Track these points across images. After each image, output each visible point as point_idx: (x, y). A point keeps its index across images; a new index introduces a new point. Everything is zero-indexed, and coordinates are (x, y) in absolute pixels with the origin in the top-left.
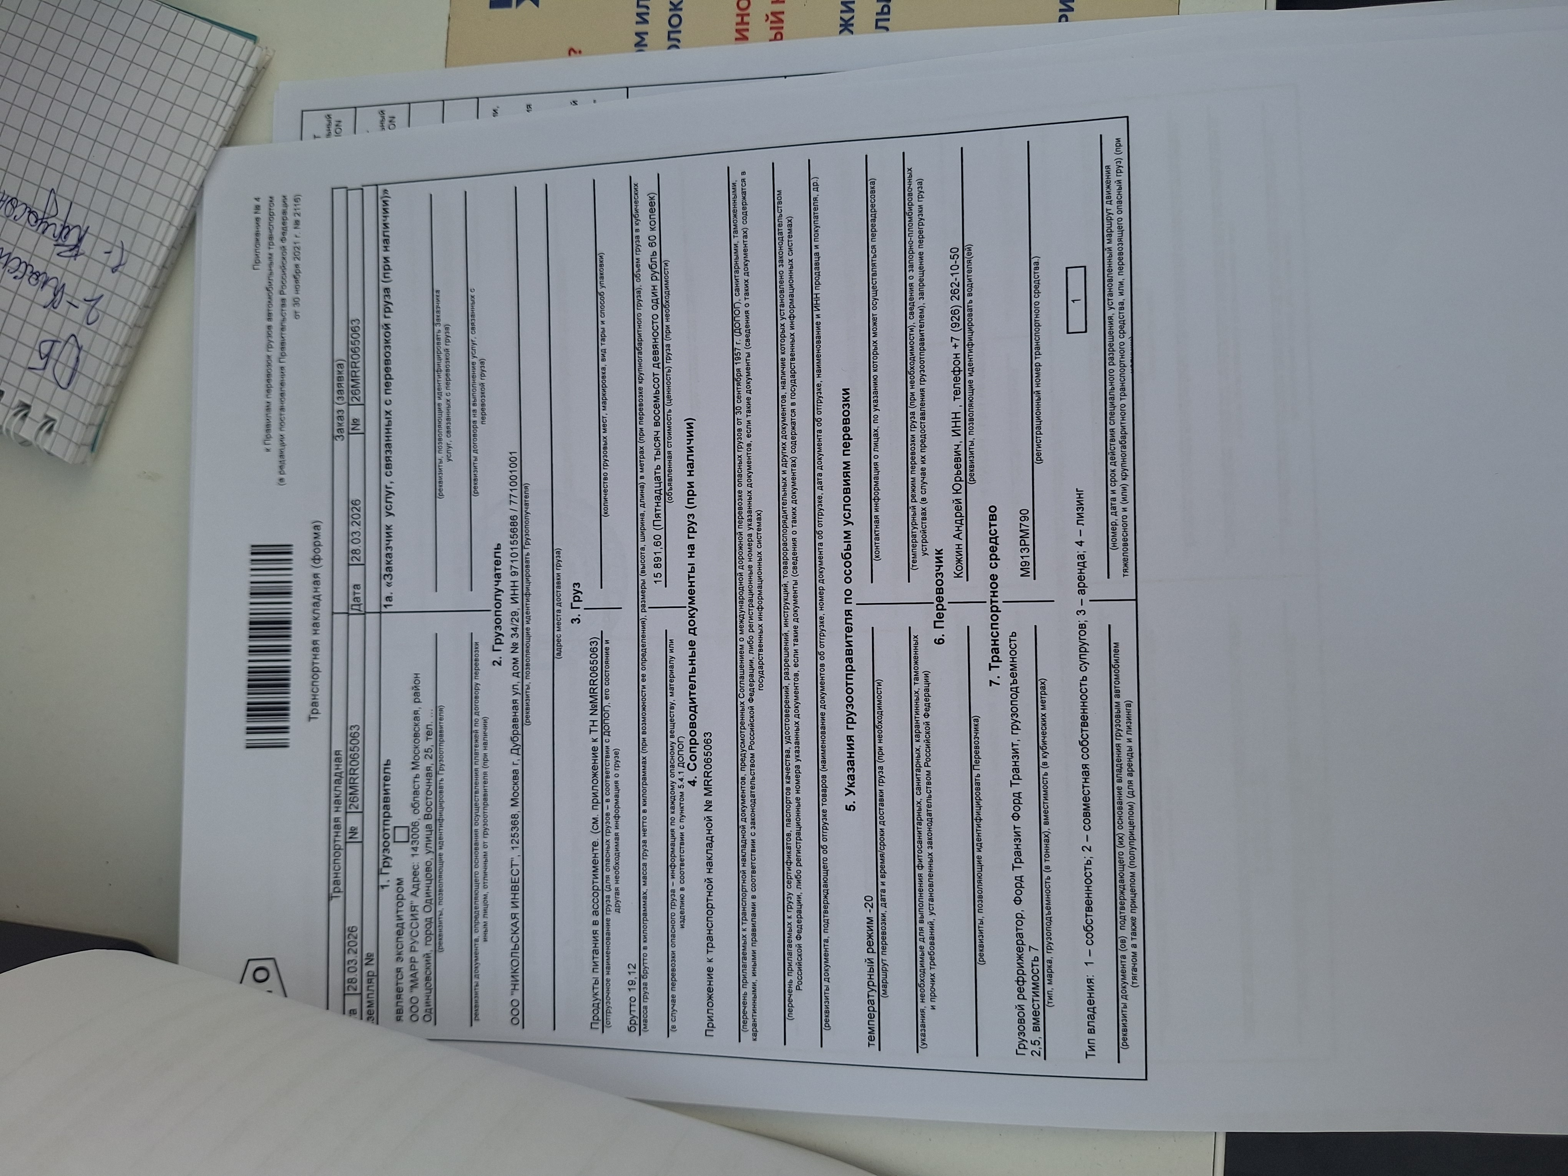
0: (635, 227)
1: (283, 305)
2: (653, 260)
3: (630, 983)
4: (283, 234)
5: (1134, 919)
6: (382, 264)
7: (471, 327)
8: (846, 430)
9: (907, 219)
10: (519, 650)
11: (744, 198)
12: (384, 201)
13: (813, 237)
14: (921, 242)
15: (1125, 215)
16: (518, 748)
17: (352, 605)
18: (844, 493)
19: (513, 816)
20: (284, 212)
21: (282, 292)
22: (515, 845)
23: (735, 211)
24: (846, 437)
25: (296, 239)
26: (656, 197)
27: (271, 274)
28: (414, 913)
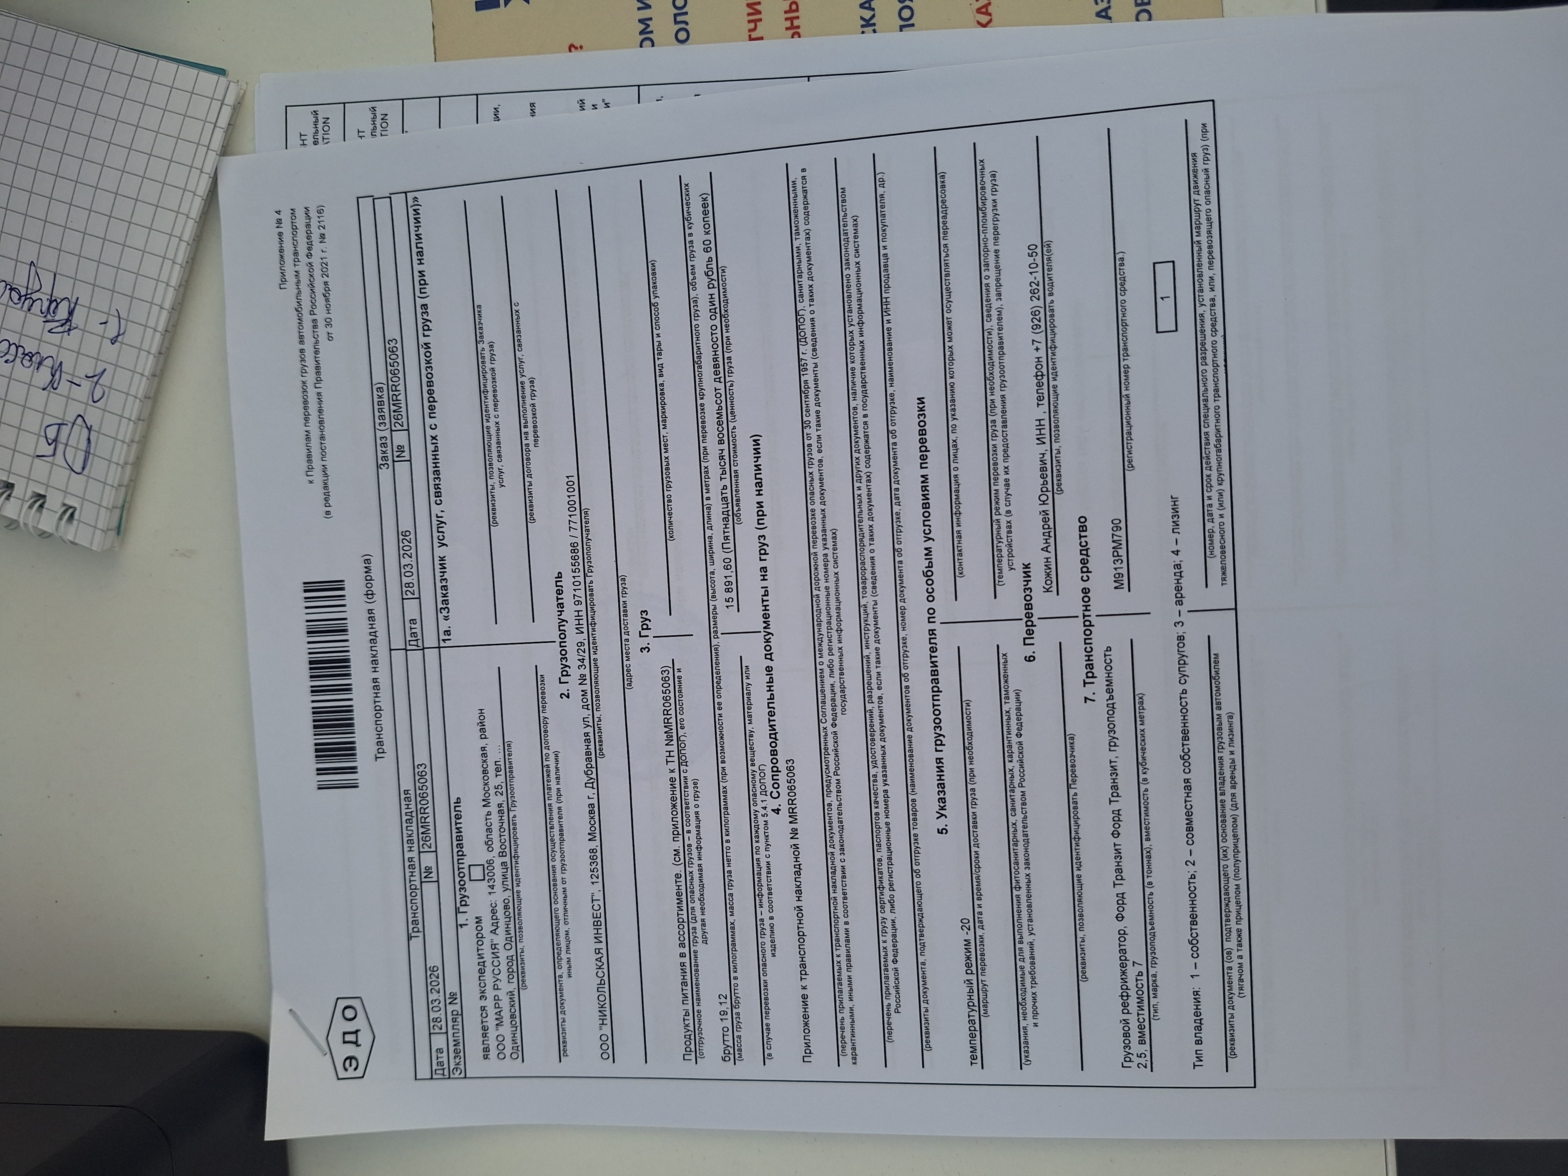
0: (688, 231)
1: (315, 327)
2: (709, 266)
3: (722, 1013)
4: (309, 249)
5: (1239, 931)
6: (417, 279)
7: (517, 344)
8: (923, 442)
9: (981, 215)
10: (588, 681)
11: (805, 197)
12: (415, 210)
13: (881, 237)
14: (996, 239)
15: (1214, 206)
16: (593, 782)
17: (410, 641)
18: (923, 508)
19: (592, 851)
20: (308, 225)
21: (312, 313)
22: (595, 880)
23: (796, 212)
24: (923, 449)
25: (324, 255)
26: (710, 198)
27: (299, 293)
28: (496, 951)
